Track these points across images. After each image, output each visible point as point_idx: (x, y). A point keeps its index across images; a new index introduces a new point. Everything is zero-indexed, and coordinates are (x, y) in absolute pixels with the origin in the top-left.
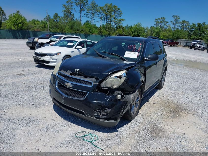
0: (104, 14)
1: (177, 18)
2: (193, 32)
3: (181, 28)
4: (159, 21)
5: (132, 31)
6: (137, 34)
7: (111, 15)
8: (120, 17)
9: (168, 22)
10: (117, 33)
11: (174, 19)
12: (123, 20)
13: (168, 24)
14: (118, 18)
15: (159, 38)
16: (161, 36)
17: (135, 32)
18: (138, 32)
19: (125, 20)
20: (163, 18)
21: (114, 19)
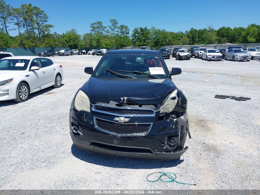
0: (21, 19)
1: (114, 22)
2: (137, 38)
3: (121, 34)
4: (96, 26)
5: (66, 40)
6: (73, 43)
7: (32, 20)
8: (46, 22)
9: (106, 27)
10: (46, 44)
11: (112, 24)
12: (50, 26)
13: (106, 30)
14: (42, 23)
15: (101, 46)
16: (103, 44)
17: (70, 42)
18: (74, 41)
19: (53, 26)
20: (100, 22)
21: (38, 25)
